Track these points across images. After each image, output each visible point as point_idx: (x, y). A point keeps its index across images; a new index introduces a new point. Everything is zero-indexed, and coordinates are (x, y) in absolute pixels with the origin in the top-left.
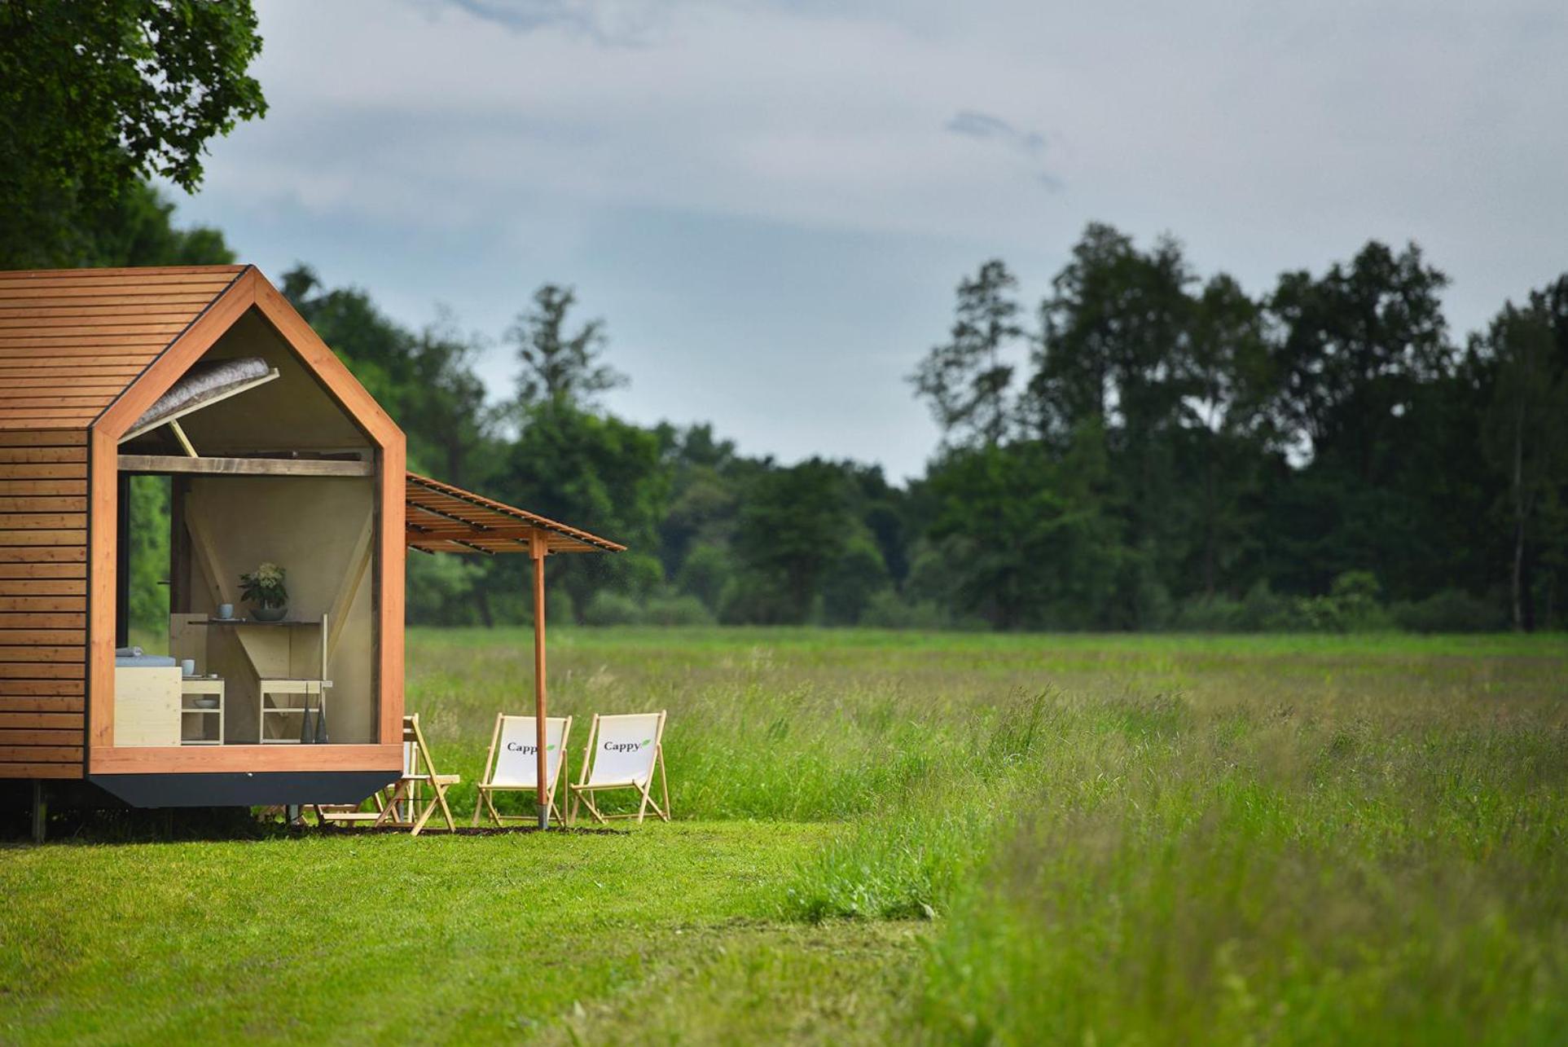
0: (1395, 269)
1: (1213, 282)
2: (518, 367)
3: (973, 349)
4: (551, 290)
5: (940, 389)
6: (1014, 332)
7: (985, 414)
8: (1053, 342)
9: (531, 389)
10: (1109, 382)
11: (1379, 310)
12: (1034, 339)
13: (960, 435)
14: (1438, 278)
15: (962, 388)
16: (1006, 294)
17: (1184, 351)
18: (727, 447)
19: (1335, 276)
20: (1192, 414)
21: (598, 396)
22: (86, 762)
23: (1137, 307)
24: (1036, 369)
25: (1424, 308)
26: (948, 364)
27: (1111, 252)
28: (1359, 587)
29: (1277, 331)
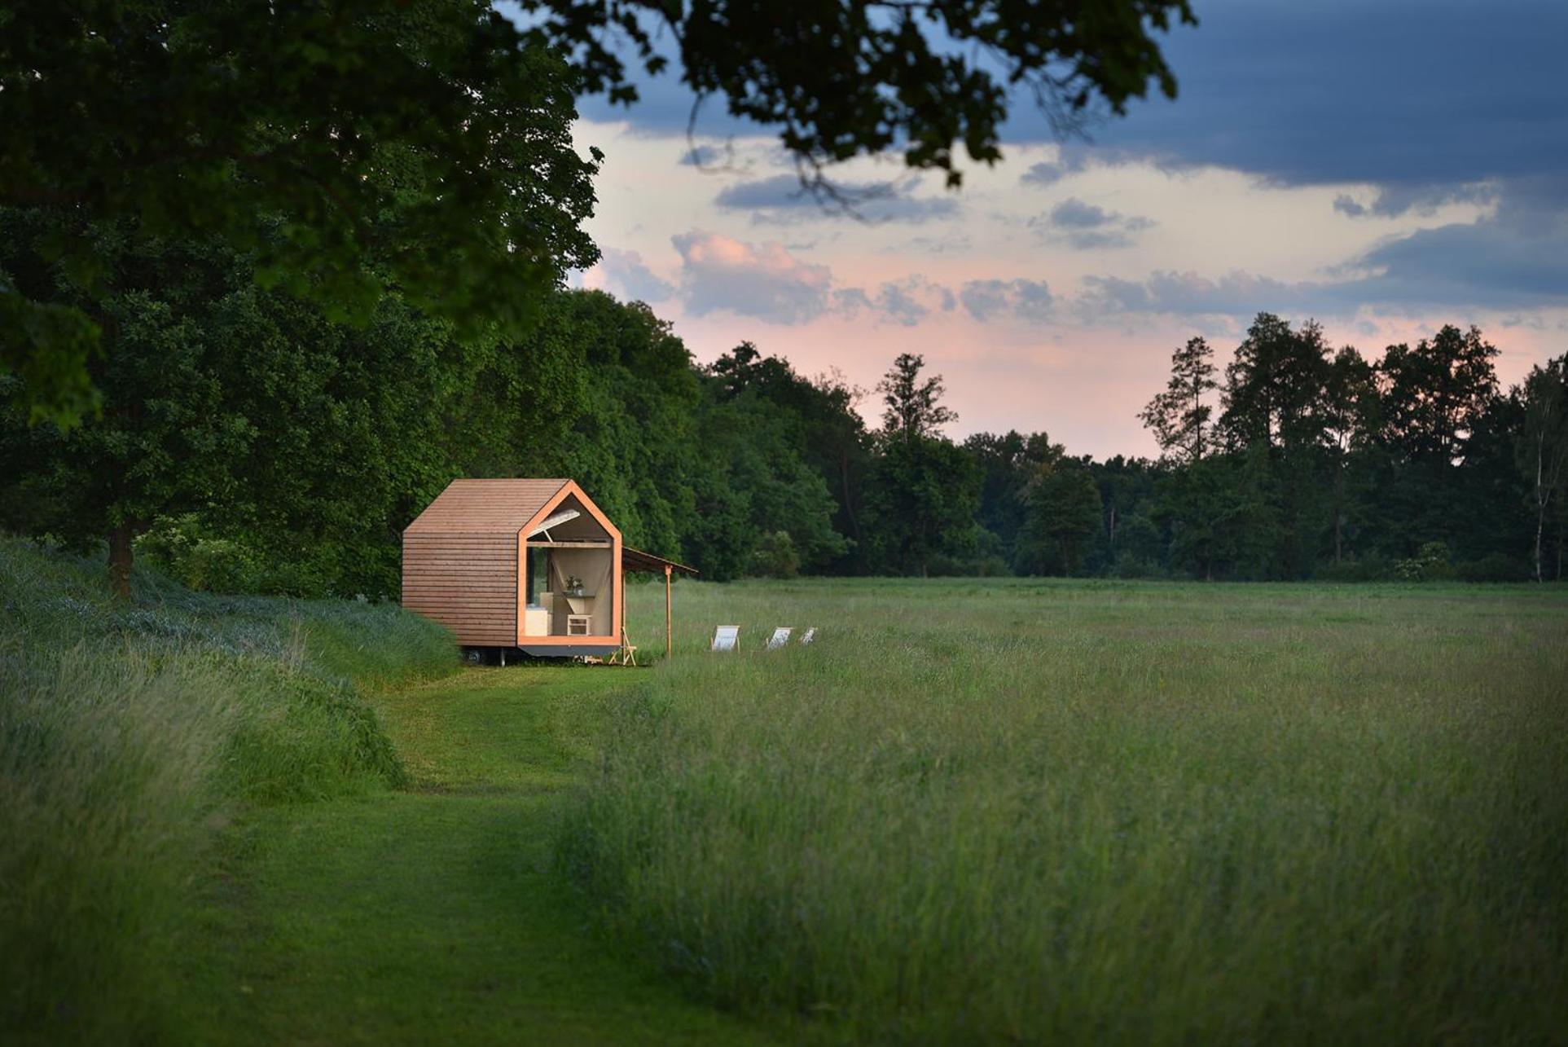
0: (1463, 344)
1: (1342, 352)
2: (885, 408)
3: (1183, 396)
4: (907, 357)
5: (1161, 422)
6: (1210, 384)
7: (1191, 440)
8: (1237, 393)
9: (895, 421)
10: (1274, 417)
11: (1453, 371)
12: (1223, 389)
13: (1172, 453)
14: (1491, 350)
15: (1176, 422)
16: (1205, 360)
17: (1324, 397)
18: (1059, 449)
19: (1423, 348)
20: (1330, 440)
21: (937, 426)
22: (516, 641)
23: (1291, 368)
24: (1225, 410)
25: (1484, 370)
26: (1166, 406)
27: (1274, 333)
28: (1435, 551)
29: (1385, 384)
